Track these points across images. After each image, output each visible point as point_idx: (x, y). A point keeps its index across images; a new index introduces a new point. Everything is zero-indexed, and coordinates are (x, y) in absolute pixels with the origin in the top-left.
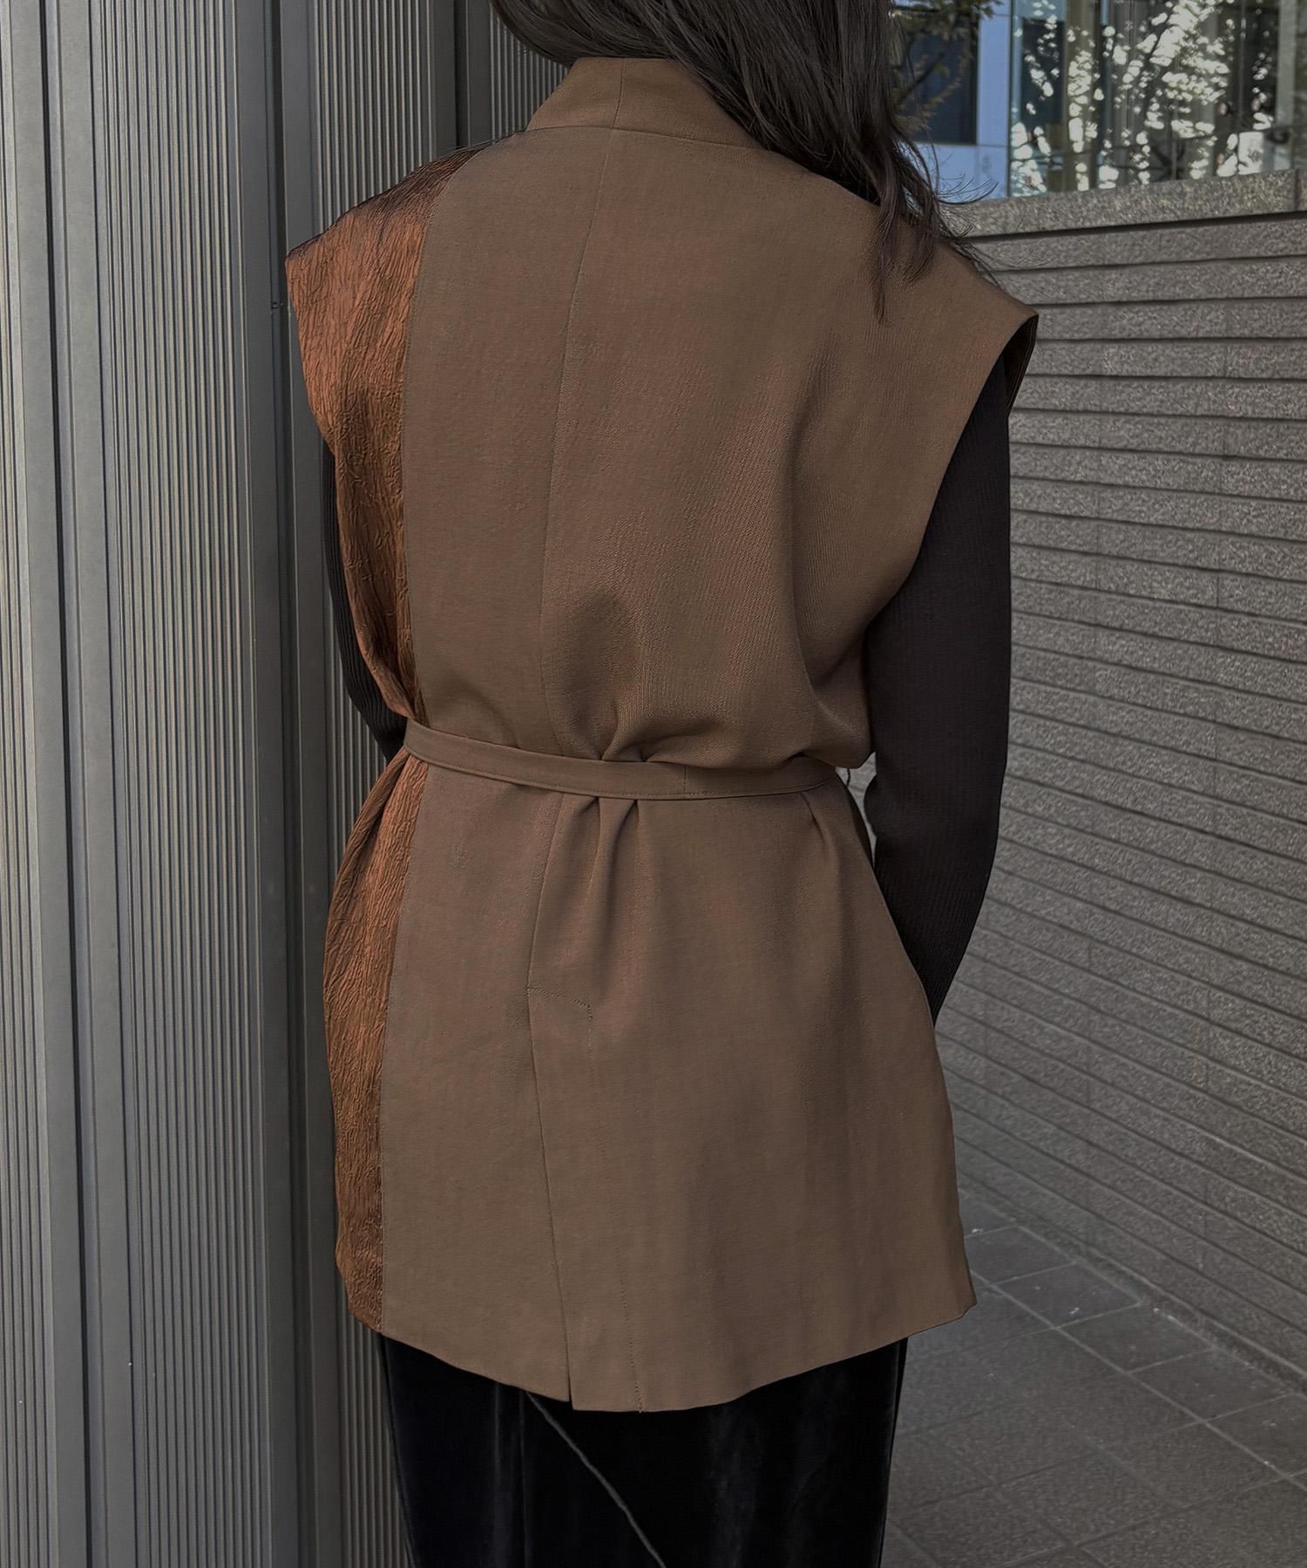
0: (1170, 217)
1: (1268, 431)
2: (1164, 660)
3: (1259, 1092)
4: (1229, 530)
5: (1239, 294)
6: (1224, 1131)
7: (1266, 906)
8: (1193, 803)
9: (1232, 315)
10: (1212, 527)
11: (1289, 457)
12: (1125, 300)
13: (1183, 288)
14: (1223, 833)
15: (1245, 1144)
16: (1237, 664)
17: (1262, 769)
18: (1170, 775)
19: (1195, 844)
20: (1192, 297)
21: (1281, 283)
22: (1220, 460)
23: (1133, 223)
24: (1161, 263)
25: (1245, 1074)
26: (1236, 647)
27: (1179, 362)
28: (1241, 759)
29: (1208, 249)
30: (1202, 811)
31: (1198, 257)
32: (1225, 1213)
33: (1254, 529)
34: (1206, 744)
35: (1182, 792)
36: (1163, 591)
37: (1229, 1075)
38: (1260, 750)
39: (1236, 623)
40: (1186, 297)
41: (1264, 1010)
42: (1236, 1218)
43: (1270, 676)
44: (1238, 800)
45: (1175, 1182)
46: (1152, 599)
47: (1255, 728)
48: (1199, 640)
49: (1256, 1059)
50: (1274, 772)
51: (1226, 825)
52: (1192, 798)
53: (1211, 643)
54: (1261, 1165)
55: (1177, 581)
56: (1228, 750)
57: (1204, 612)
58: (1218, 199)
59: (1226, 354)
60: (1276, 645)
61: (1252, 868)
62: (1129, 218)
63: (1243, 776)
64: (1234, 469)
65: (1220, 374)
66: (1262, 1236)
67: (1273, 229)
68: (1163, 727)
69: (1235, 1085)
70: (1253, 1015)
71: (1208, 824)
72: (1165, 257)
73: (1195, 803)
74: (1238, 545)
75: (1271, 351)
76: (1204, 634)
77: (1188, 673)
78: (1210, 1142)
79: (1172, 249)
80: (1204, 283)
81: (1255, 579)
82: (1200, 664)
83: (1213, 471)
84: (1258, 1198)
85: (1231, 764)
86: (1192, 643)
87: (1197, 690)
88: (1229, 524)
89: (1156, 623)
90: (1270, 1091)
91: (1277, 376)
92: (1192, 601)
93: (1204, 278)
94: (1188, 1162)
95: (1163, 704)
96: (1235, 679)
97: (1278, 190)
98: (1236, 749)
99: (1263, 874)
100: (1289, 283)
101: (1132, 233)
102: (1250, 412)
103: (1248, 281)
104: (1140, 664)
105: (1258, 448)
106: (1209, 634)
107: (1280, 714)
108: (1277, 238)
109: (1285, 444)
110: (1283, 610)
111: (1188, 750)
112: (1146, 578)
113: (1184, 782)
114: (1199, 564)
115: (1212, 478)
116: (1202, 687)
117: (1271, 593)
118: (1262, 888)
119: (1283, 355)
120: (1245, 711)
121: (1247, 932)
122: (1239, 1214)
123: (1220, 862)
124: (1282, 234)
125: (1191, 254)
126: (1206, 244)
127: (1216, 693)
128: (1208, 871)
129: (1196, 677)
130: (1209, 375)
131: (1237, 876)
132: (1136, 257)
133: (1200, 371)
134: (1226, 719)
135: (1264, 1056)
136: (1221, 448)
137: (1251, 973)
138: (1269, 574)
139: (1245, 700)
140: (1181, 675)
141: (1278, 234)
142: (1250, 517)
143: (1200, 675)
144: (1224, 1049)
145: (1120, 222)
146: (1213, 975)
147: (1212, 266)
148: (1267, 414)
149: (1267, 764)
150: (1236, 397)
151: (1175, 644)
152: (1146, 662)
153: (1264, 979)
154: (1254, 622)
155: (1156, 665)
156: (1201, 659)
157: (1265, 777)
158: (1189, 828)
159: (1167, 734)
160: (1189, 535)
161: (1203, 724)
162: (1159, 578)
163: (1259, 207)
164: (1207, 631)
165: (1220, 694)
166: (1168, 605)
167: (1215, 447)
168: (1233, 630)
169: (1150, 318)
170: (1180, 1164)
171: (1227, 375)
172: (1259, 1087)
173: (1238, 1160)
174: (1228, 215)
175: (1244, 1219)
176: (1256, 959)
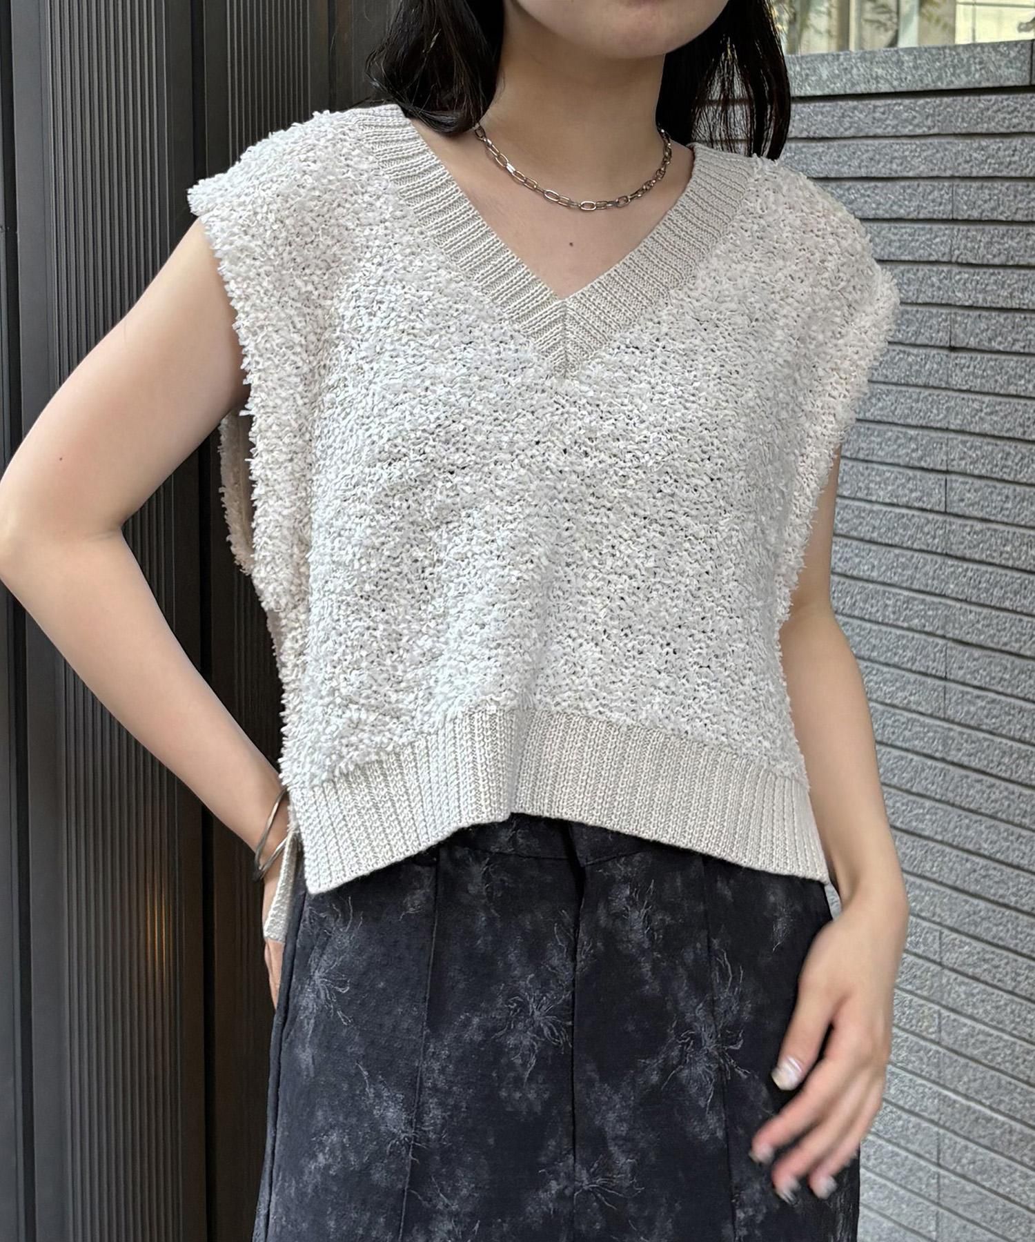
0: (885, 88)
1: (1002, 320)
2: (884, 568)
3: (1001, 1044)
4: (958, 428)
5: (966, 173)
6: (961, 1089)
7: (1006, 839)
8: (921, 726)
9: (957, 194)
10: (938, 425)
11: (1027, 350)
12: (833, 175)
13: (901, 164)
14: (956, 760)
15: (984, 1101)
16: (970, 574)
17: (1001, 690)
18: (892, 695)
19: (923, 770)
20: (911, 174)
21: (1015, 162)
22: (946, 352)
23: (842, 92)
24: (875, 137)
25: (986, 1024)
26: (968, 556)
27: (898, 244)
28: (975, 679)
29: (929, 122)
30: (931, 734)
31: (919, 131)
32: (963, 1177)
33: (986, 427)
34: (934, 661)
35: (906, 714)
36: (881, 493)
37: (965, 1025)
38: (998, 669)
39: (968, 529)
40: (905, 174)
41: (1005, 953)
42: (976, 1183)
43: (1009, 588)
44: (972, 723)
45: (903, 1142)
46: (870, 502)
47: (991, 645)
48: (924, 547)
49: (997, 1007)
50: (1015, 692)
51: (959, 750)
52: (918, 721)
53: (939, 550)
54: (1003, 1124)
55: (899, 482)
56: (961, 668)
57: (931, 516)
58: (940, 68)
59: (952, 237)
60: (1015, 555)
61: (989, 798)
62: (838, 88)
63: (978, 697)
64: (963, 361)
65: (945, 259)
66: (1006, 1202)
67: (1005, 103)
68: (884, 641)
69: (972, 1036)
70: (993, 959)
71: (938, 749)
72: (879, 131)
73: (923, 725)
74: (968, 445)
75: (1004, 235)
76: (930, 541)
77: (912, 583)
78: (944, 1099)
79: (888, 122)
80: (925, 158)
81: (990, 483)
82: (926, 574)
83: (939, 364)
84: (1002, 1161)
85: (964, 684)
86: (916, 550)
87: (923, 601)
88: (958, 422)
89: (874, 528)
90: (1014, 1043)
91: (1011, 263)
92: (916, 505)
93: (925, 154)
94: (918, 1120)
95: (884, 616)
96: (968, 591)
97: (1011, 62)
98: (968, 667)
99: (1002, 804)
100: (1024, 162)
101: (841, 103)
102: (981, 301)
103: (976, 159)
104: (855, 573)
105: (990, 340)
106: (937, 541)
107: (1020, 629)
108: (1009, 113)
109: (1020, 337)
110: (1023, 515)
111: (914, 668)
112: (862, 478)
113: (909, 702)
114: (923, 464)
115: (937, 371)
116: (928, 598)
117: (1007, 497)
118: (1002, 820)
119: (1017, 240)
120: (980, 626)
121: (986, 868)
122: (979, 1178)
123: (952, 791)
124: (1016, 109)
125: (911, 127)
126: (927, 118)
127: (946, 605)
128: (939, 801)
129: (922, 588)
130: (932, 258)
131: (972, 806)
132: (846, 130)
133: (922, 254)
134: (957, 634)
135: (1006, 1005)
136: (947, 338)
137: (990, 914)
138: (1006, 477)
139: (980, 614)
140: (904, 585)
141: (1010, 109)
142: (983, 415)
143: (927, 585)
144: (959, 996)
145: (827, 92)
146: (946, 915)
147: (936, 141)
148: (1001, 304)
149: (1006, 684)
150: (965, 284)
151: (897, 551)
152: (864, 571)
153: (1005, 920)
154: (989, 529)
155: (875, 574)
156: (928, 567)
157: (1003, 698)
158: (917, 753)
159: (888, 650)
160: (912, 432)
161: (931, 639)
162: (878, 479)
163: (988, 80)
164: (934, 538)
165: (950, 606)
166: (889, 509)
167: (942, 337)
168: (963, 538)
169: (863, 195)
170: (909, 1122)
171: (954, 259)
172: (1001, 1039)
173: (977, 1119)
174: (952, 87)
175: (984, 1183)
176: (996, 898)
